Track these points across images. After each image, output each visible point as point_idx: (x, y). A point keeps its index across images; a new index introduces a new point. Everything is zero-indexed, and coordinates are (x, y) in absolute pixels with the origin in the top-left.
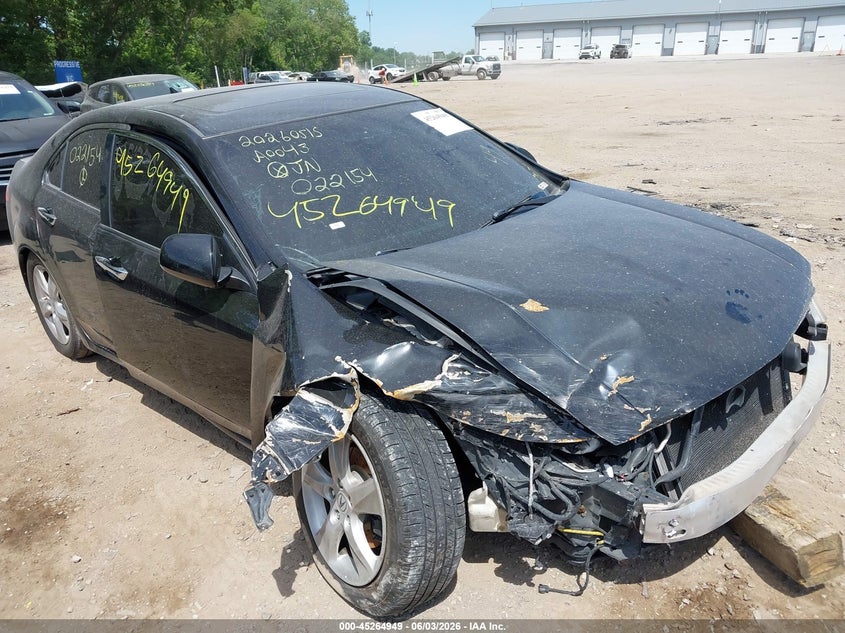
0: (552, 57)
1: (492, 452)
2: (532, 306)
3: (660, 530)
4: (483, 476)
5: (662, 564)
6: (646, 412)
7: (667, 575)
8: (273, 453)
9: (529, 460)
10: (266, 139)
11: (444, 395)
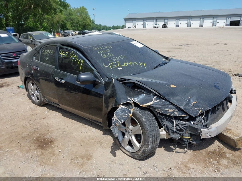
0: (146, 27)
1: (165, 119)
2: (172, 86)
3: (205, 135)
4: (163, 125)
5: (203, 146)
6: (200, 109)
7: (205, 148)
8: (116, 119)
9: (174, 120)
10: (99, 48)
11: (154, 106)
